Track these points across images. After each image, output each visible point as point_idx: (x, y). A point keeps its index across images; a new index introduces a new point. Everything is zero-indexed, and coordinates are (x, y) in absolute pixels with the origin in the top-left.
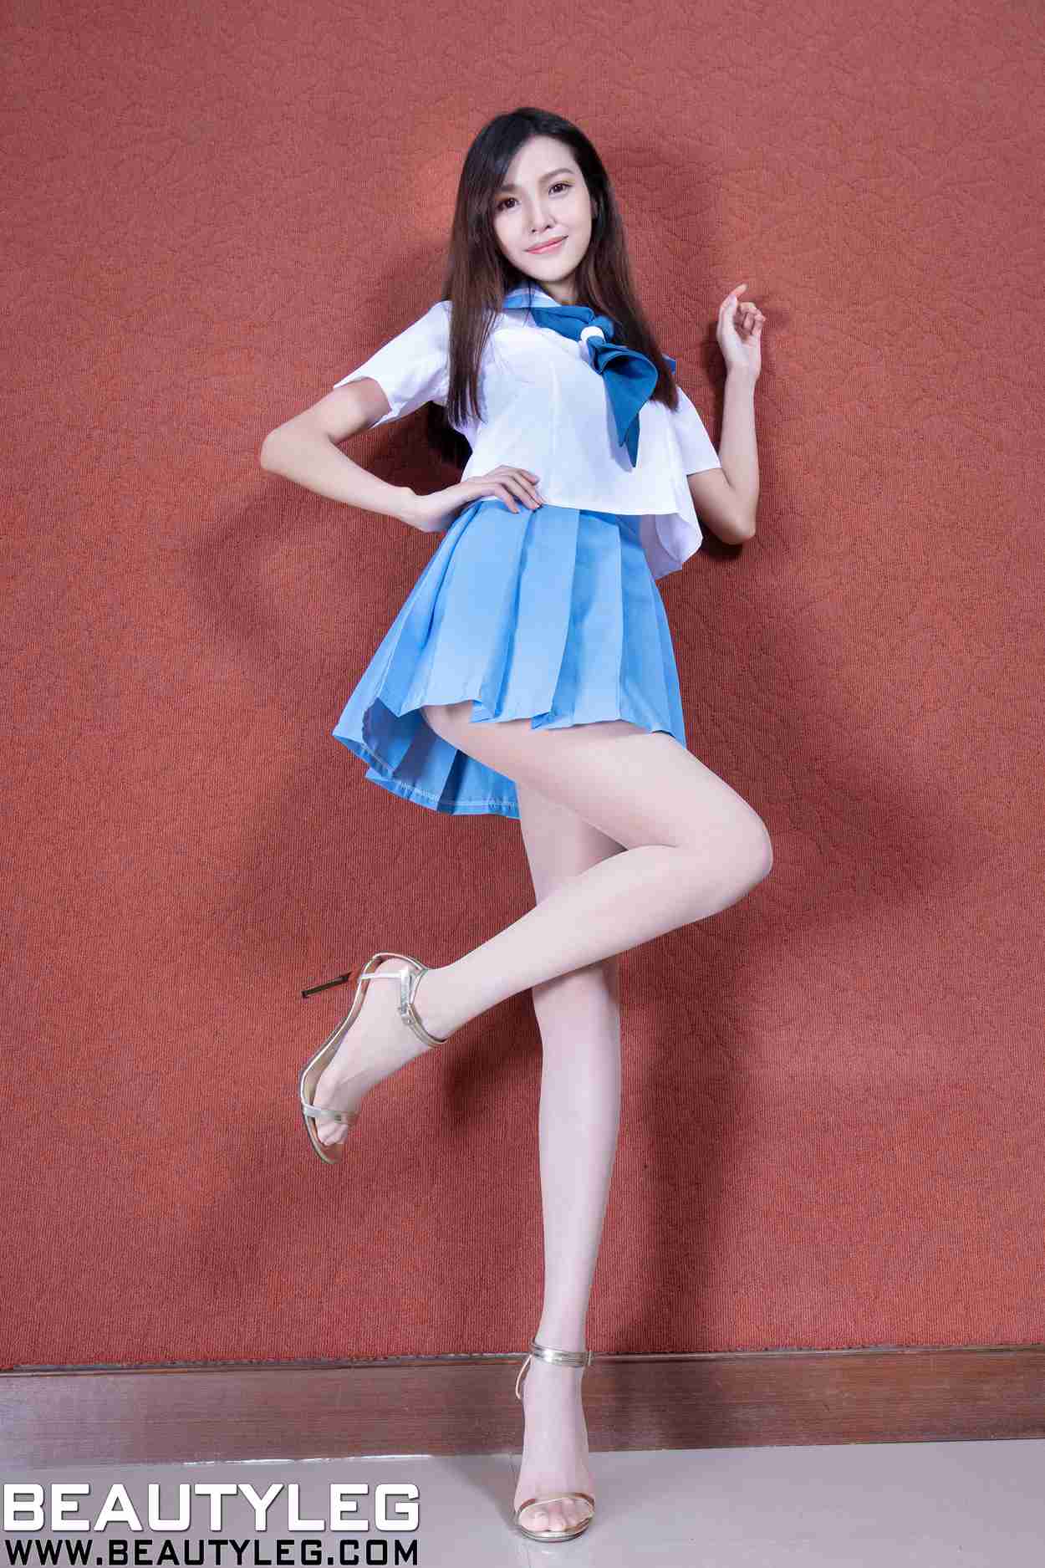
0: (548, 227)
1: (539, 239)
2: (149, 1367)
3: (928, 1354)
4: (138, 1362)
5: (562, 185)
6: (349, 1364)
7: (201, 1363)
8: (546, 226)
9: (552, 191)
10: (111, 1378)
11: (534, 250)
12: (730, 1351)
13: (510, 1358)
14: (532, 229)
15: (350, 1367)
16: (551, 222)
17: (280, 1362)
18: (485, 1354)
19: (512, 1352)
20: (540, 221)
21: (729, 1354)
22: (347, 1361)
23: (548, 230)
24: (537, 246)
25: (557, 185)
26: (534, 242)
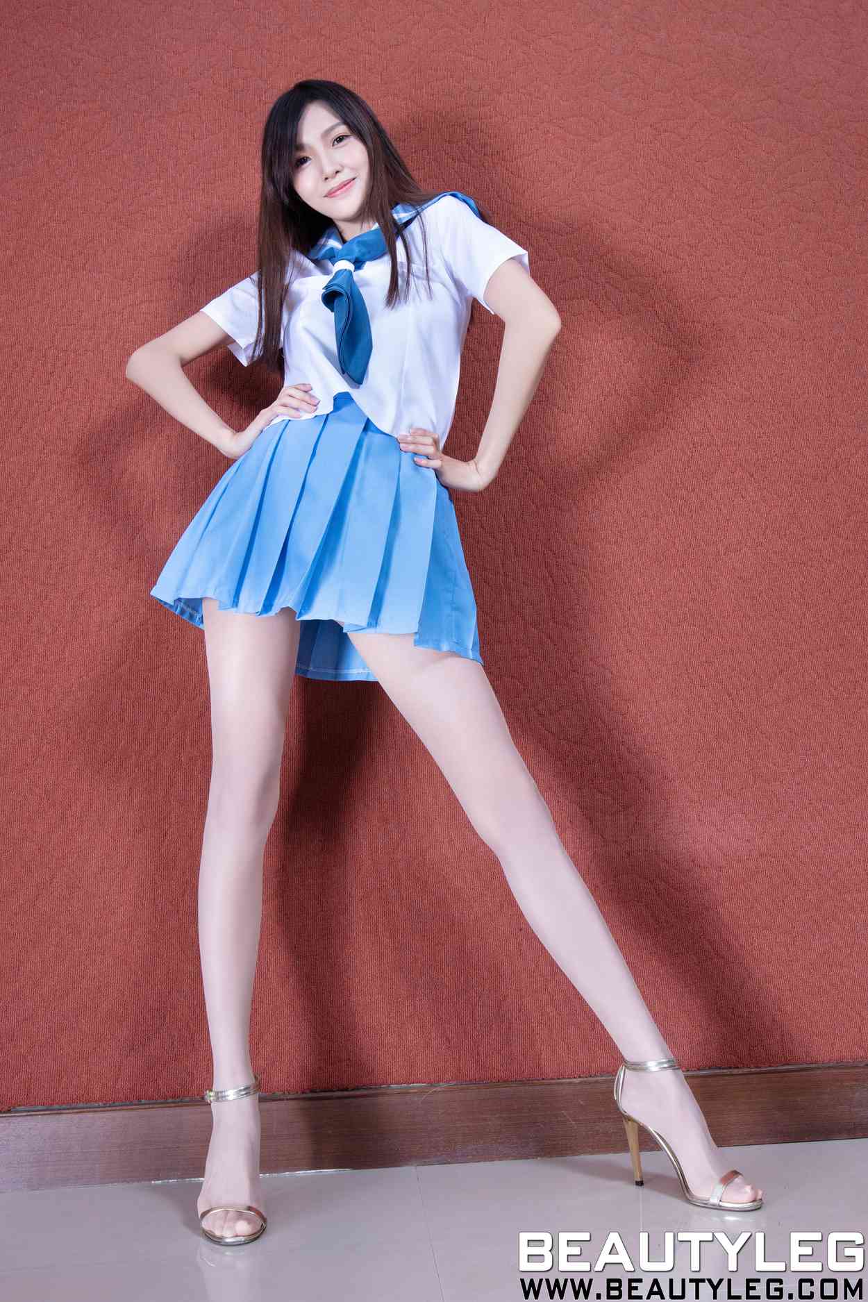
0: (337, 172)
1: (334, 183)
5: (343, 136)
6: (282, 1097)
8: (335, 171)
9: (336, 142)
10: (90, 1115)
11: (330, 194)
13: (411, 1088)
14: (324, 177)
15: (283, 1100)
16: (338, 168)
18: (392, 1086)
19: (413, 1083)
20: (329, 170)
22: (280, 1096)
23: (338, 174)
24: (333, 191)
25: (339, 137)
26: (329, 188)
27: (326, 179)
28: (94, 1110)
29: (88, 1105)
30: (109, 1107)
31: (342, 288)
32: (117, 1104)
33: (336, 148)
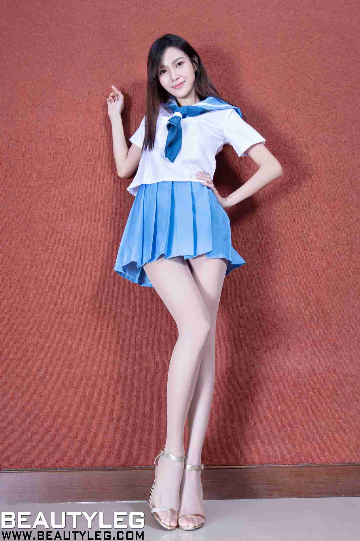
0: (178, 79)
1: (176, 83)
2: (48, 470)
3: (321, 466)
4: (43, 468)
5: (181, 63)
7: (65, 468)
9: (178, 65)
10: (35, 473)
12: (250, 465)
15: (117, 470)
16: (178, 77)
17: (92, 468)
20: (174, 77)
21: (250, 466)
22: (116, 468)
24: (175, 86)
25: (179, 63)
26: (174, 85)
27: (173, 81)
28: (36, 471)
29: (34, 469)
30: (43, 470)
31: (175, 123)
32: (46, 469)
33: (178, 68)
